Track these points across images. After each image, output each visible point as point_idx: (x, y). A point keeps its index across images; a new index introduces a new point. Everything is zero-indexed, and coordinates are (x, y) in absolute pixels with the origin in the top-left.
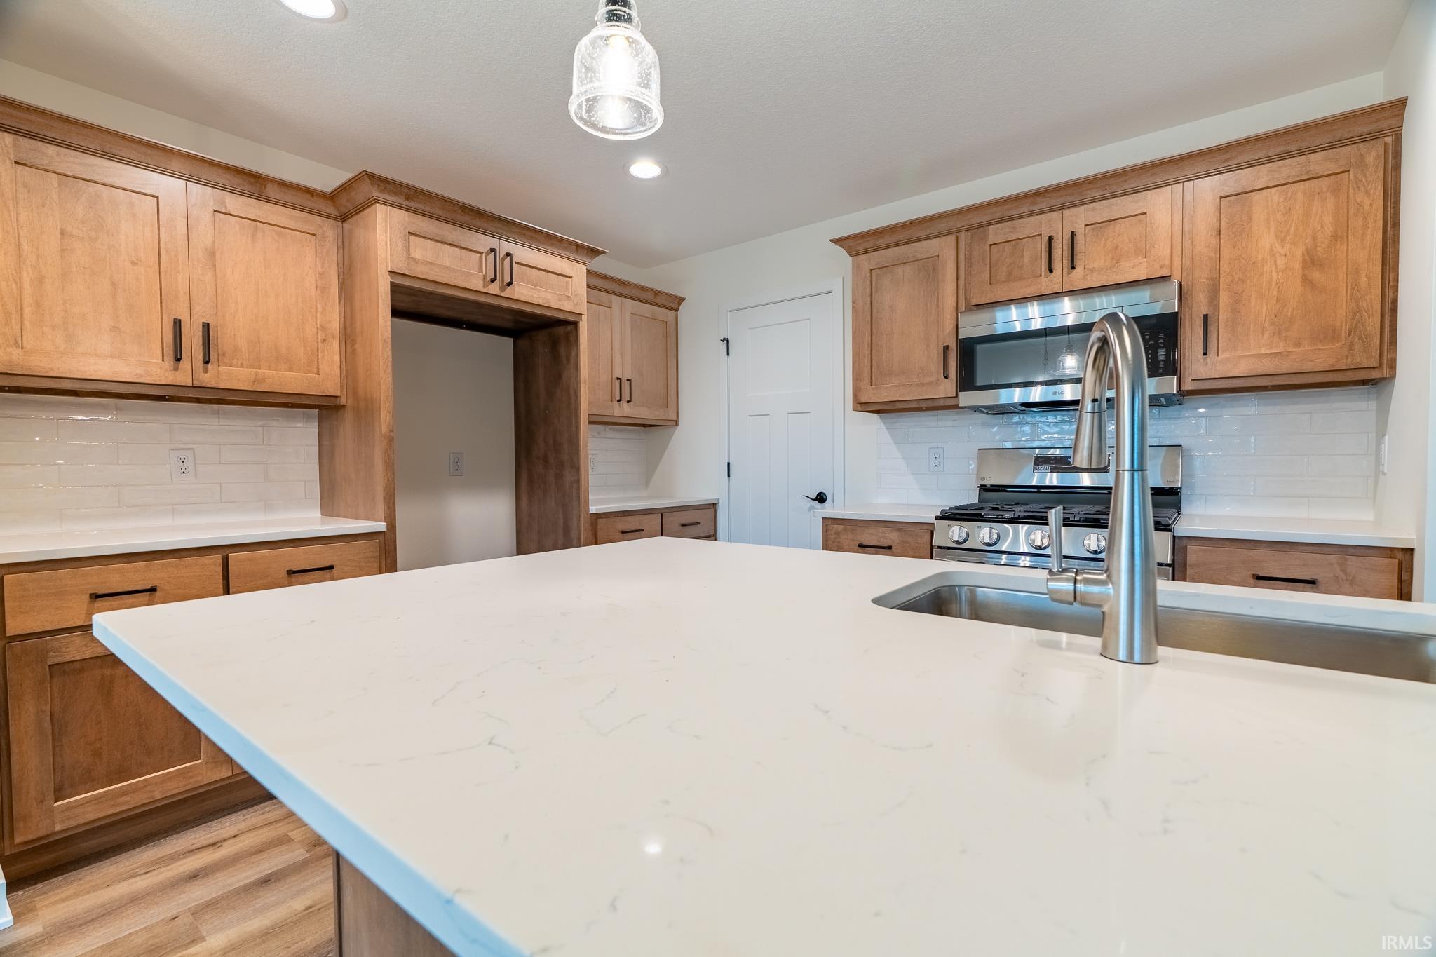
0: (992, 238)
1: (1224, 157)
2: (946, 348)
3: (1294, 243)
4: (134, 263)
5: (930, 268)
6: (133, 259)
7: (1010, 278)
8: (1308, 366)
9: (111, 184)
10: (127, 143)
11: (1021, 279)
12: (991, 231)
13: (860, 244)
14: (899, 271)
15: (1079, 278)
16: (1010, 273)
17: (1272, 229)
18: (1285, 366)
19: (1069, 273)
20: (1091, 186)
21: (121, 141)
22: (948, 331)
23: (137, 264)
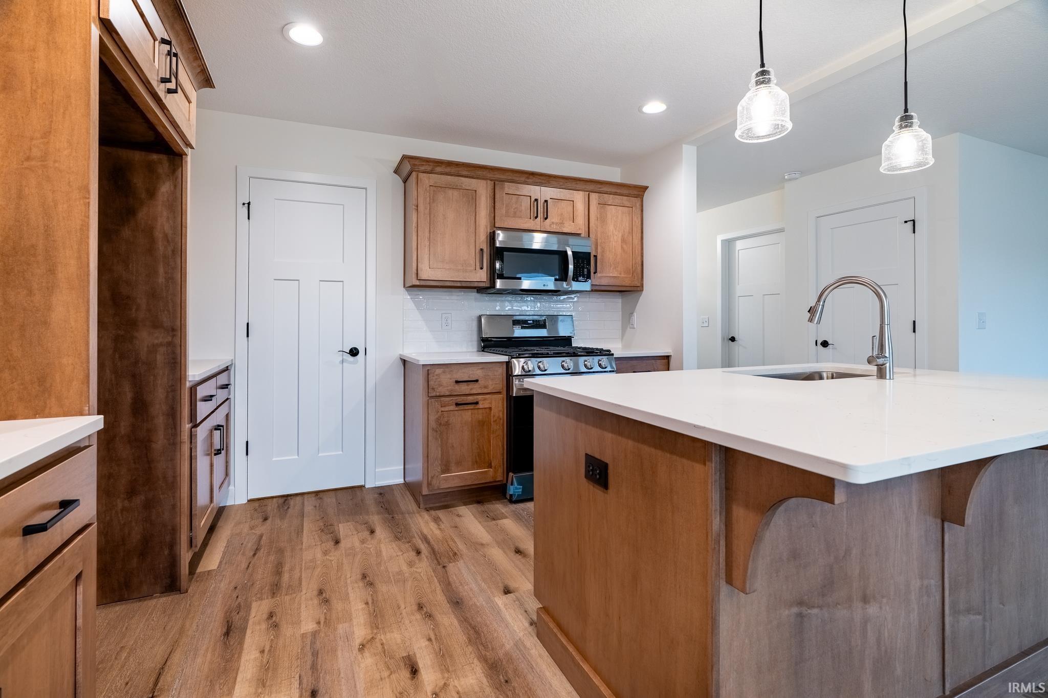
0: (507, 190)
1: (600, 186)
2: (482, 250)
3: (619, 231)
5: (472, 197)
7: (515, 215)
8: (624, 284)
11: (520, 217)
12: (506, 186)
13: (423, 165)
14: (450, 192)
15: (547, 225)
16: (515, 213)
17: (613, 223)
18: (617, 282)
19: (544, 221)
20: (554, 179)
22: (482, 240)
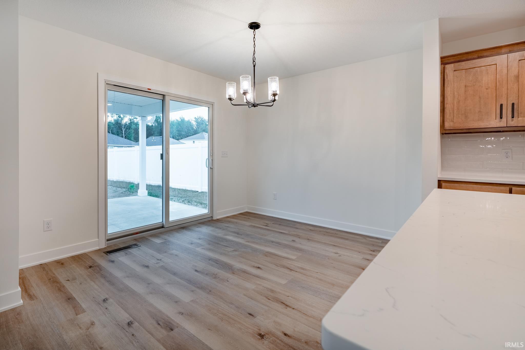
4: (487, 89)
6: (487, 88)
9: (480, 66)
10: (486, 51)
21: (484, 51)
23: (488, 89)
